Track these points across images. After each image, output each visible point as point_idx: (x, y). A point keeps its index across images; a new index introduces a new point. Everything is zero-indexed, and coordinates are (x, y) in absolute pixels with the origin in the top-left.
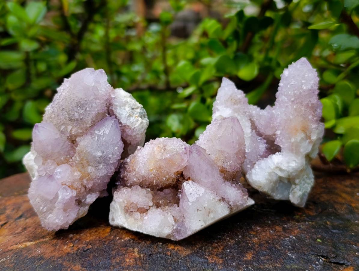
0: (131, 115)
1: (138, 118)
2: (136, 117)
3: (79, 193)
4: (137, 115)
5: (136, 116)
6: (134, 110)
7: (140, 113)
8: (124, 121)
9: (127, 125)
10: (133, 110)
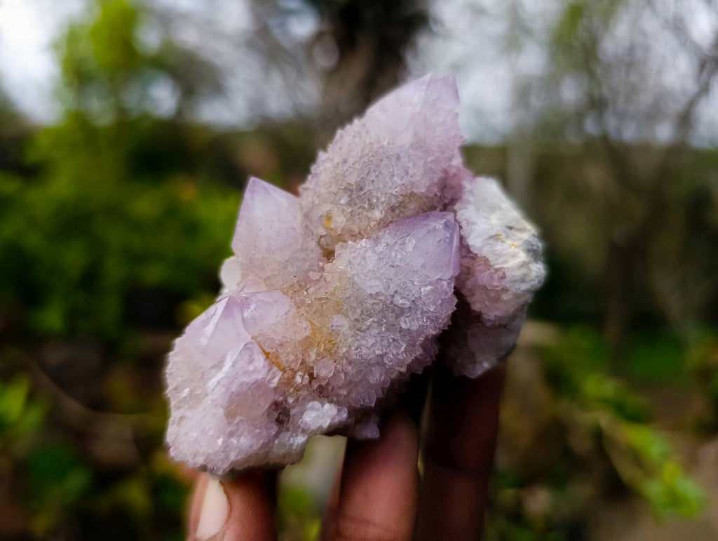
0: (501, 237)
1: (516, 250)
2: (513, 247)
3: (288, 382)
4: (517, 243)
5: (513, 245)
6: (512, 231)
7: (527, 242)
8: (475, 242)
9: (483, 255)
10: (508, 231)
